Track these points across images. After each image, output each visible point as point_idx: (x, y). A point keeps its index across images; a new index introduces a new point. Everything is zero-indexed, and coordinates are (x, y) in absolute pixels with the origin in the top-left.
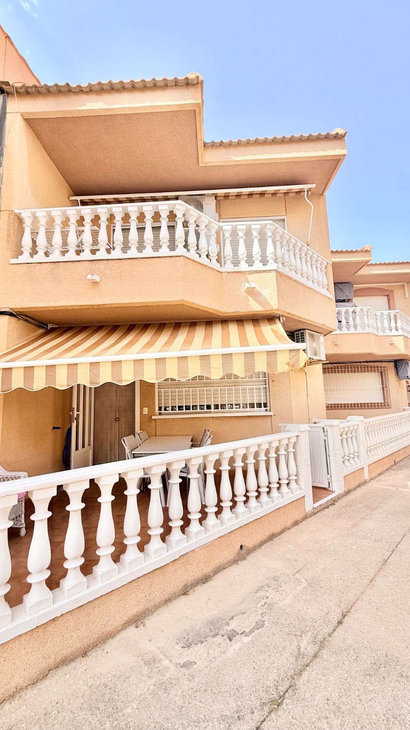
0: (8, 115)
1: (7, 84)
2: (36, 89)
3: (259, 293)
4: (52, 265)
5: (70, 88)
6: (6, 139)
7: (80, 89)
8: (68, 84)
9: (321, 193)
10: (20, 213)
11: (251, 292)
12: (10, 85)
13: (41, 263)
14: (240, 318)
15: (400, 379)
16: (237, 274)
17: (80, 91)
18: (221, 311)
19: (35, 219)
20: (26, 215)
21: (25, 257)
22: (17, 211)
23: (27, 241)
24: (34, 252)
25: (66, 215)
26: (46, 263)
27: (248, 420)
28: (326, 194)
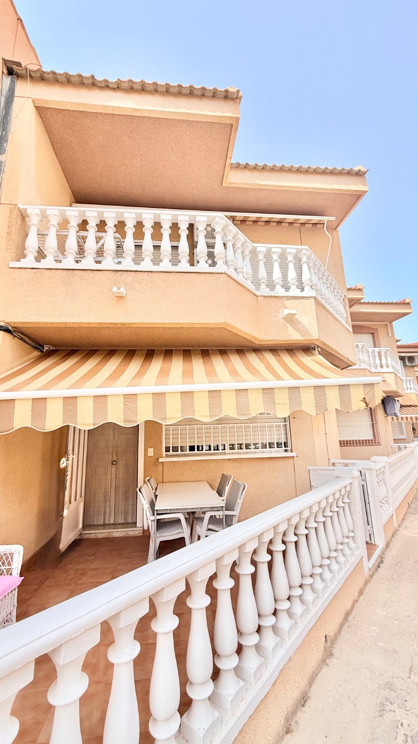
0: (16, 99)
1: (19, 64)
2: (54, 76)
3: (298, 322)
4: (65, 272)
5: (94, 81)
6: (12, 124)
7: (106, 84)
8: (93, 77)
9: (335, 227)
10: (26, 210)
11: (290, 319)
12: (22, 67)
13: (51, 269)
14: (274, 347)
15: (388, 416)
16: (272, 298)
17: (106, 86)
18: (258, 338)
19: (44, 217)
20: (33, 211)
21: (29, 261)
22: (21, 206)
23: (32, 242)
24: (41, 255)
25: (85, 216)
26: (57, 269)
27: (269, 463)
28: (339, 229)
